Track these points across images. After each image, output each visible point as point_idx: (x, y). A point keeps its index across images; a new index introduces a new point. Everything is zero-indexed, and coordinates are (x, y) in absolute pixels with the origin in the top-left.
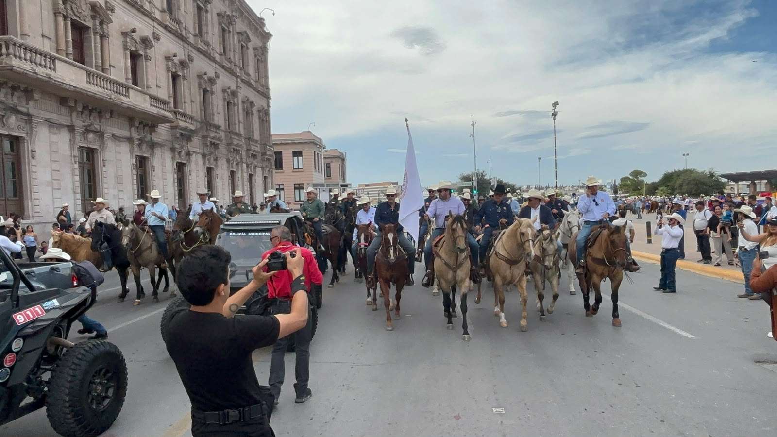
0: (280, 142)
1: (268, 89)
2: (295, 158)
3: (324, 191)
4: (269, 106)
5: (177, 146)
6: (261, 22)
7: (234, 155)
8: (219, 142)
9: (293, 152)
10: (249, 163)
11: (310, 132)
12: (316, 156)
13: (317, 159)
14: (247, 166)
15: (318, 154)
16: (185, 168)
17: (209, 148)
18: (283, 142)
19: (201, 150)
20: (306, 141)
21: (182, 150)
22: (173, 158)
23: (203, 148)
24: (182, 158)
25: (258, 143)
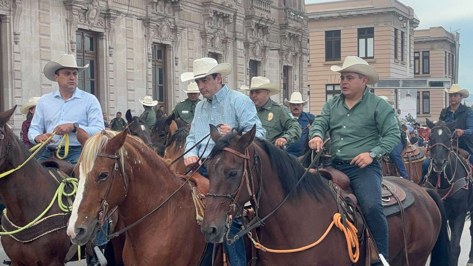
0: (337, 15)
2: (362, 41)
3: (408, 95)
7: (220, 24)
9: (358, 29)
10: (251, 40)
12: (399, 37)
13: (399, 41)
14: (247, 45)
15: (402, 33)
16: (100, 41)
17: (158, 8)
18: (342, 14)
19: (139, 10)
20: (381, 11)
21: (91, 7)
22: (69, 22)
23: (144, 7)
24: (92, 21)
25: (273, 7)
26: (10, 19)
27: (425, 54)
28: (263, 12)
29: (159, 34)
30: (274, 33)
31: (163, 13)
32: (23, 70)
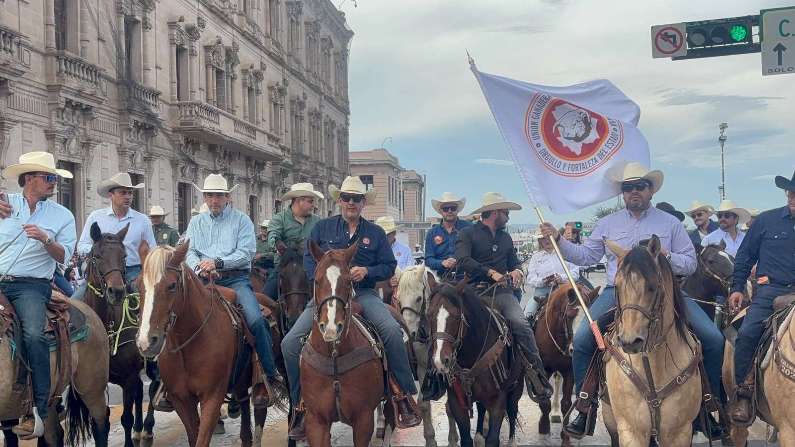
1: (347, 102)
4: (347, 124)
6: (341, 16)
11: (384, 149)
12: (391, 182)
13: (391, 187)
20: (379, 162)
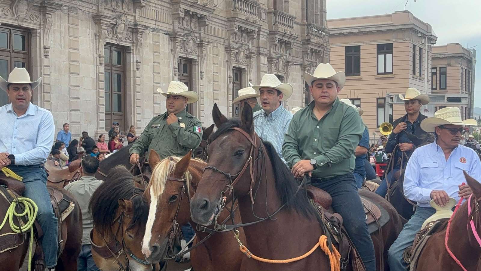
0: (357, 31)
2: (381, 57)
3: (426, 110)
5: (106, 12)
7: (244, 39)
8: (205, 13)
9: (378, 45)
10: (274, 55)
11: (407, 11)
12: (418, 53)
13: (418, 57)
14: (270, 60)
15: (421, 49)
16: (127, 55)
17: (184, 23)
18: (362, 30)
19: (166, 25)
20: (400, 27)
21: (119, 21)
22: (97, 36)
23: (171, 22)
24: (120, 36)
25: (295, 23)
26: (40, 33)
27: (442, 70)
28: (286, 28)
29: (185, 48)
30: (296, 48)
31: (189, 28)
32: (52, 84)
